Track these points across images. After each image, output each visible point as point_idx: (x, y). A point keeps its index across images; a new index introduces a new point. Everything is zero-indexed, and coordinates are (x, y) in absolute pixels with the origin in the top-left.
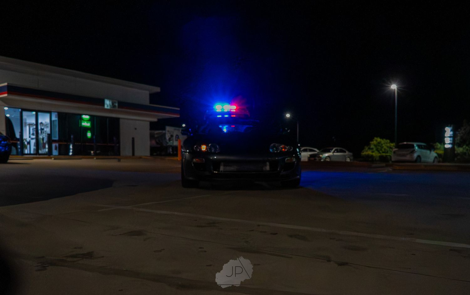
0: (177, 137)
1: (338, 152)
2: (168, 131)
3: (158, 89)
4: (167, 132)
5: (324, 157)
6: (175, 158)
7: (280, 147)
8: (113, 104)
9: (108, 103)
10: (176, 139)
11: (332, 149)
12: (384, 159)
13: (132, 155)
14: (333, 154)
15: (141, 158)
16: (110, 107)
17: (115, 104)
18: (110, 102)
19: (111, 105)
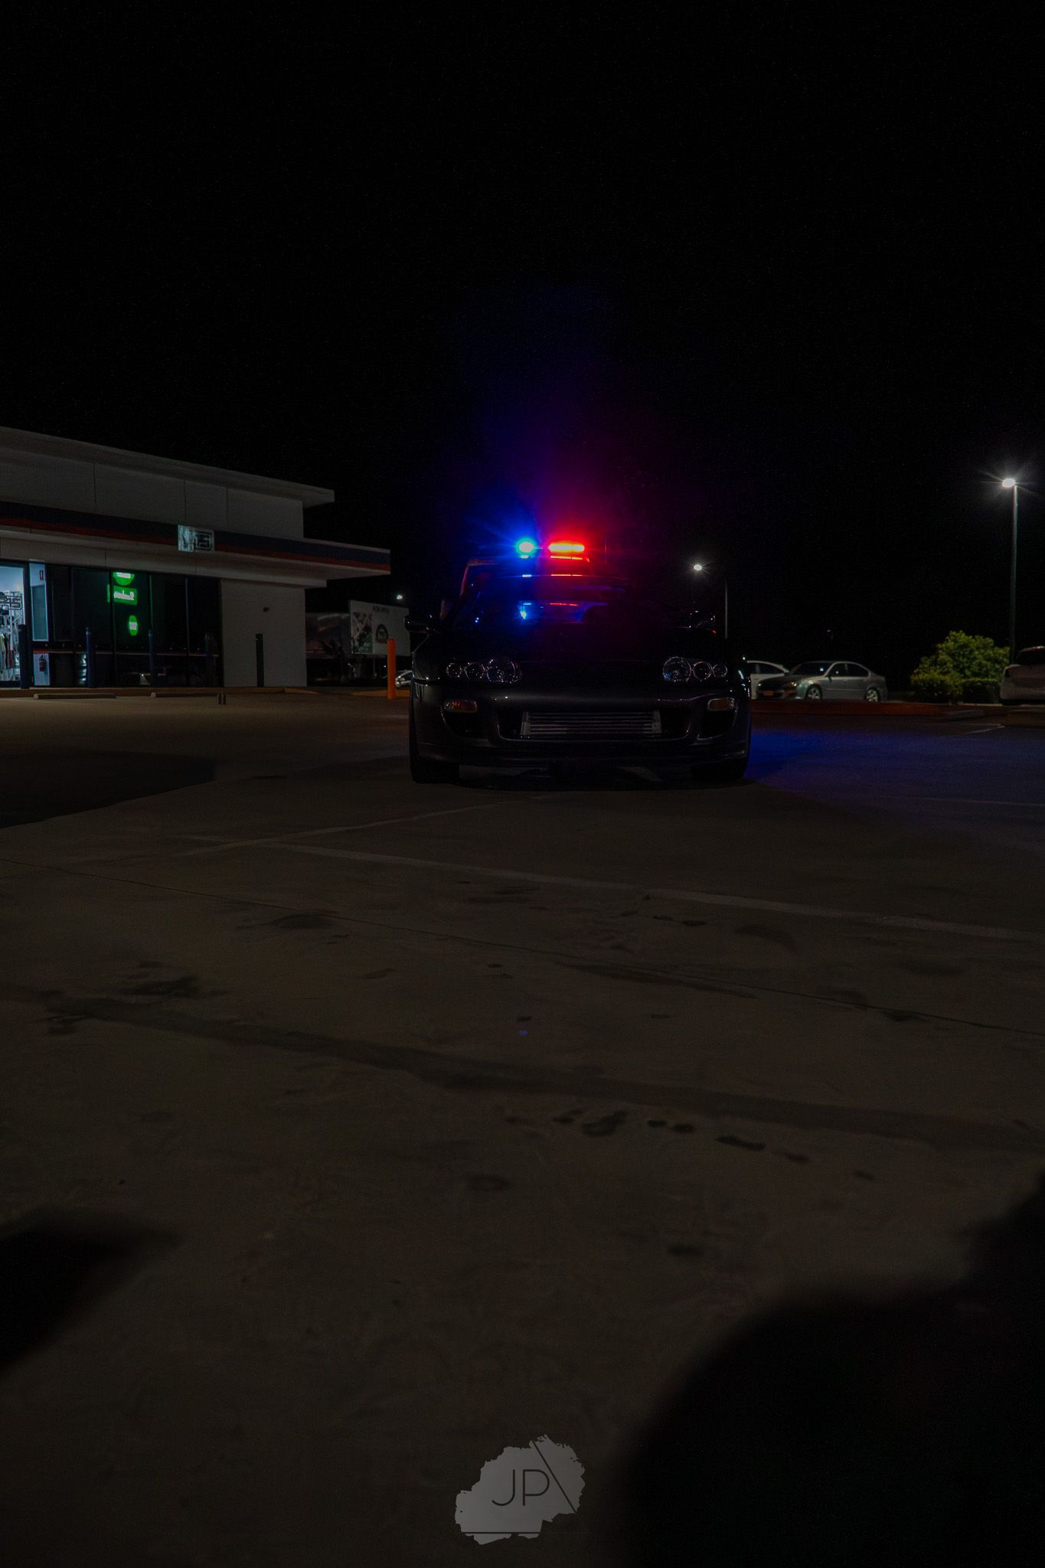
0: (382, 630)
1: (841, 673)
2: (357, 615)
3: (327, 496)
4: (353, 617)
5: (803, 688)
6: (381, 693)
7: (692, 666)
8: (201, 538)
9: (186, 536)
10: (380, 637)
11: (826, 669)
12: (974, 694)
13: (256, 685)
14: (830, 679)
15: (283, 692)
16: (193, 546)
17: (206, 539)
18: (194, 534)
19: (197, 542)
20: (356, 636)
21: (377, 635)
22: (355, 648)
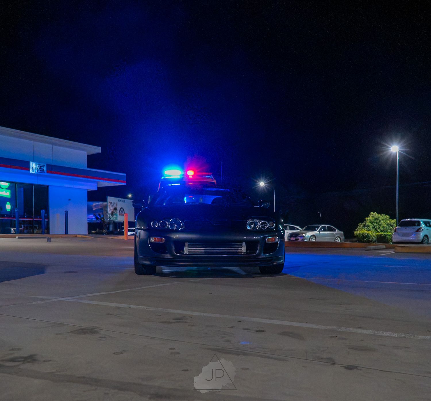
0: (122, 210)
1: (325, 230)
2: (111, 203)
3: (97, 150)
4: (109, 204)
5: (308, 237)
6: (121, 237)
7: (259, 223)
8: (40, 167)
9: (33, 166)
10: (121, 213)
11: (318, 227)
12: (382, 239)
13: (65, 234)
14: (320, 233)
15: (76, 237)
16: (36, 171)
17: (43, 168)
18: (37, 165)
19: (38, 169)
20: (110, 212)
21: (120, 211)
22: (110, 217)
